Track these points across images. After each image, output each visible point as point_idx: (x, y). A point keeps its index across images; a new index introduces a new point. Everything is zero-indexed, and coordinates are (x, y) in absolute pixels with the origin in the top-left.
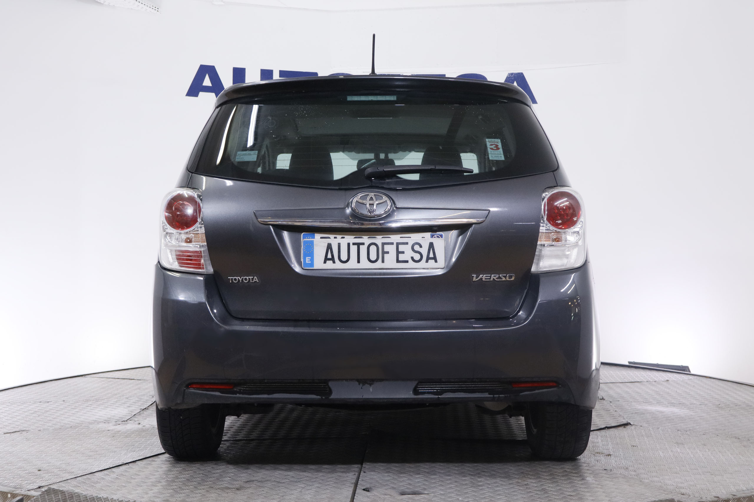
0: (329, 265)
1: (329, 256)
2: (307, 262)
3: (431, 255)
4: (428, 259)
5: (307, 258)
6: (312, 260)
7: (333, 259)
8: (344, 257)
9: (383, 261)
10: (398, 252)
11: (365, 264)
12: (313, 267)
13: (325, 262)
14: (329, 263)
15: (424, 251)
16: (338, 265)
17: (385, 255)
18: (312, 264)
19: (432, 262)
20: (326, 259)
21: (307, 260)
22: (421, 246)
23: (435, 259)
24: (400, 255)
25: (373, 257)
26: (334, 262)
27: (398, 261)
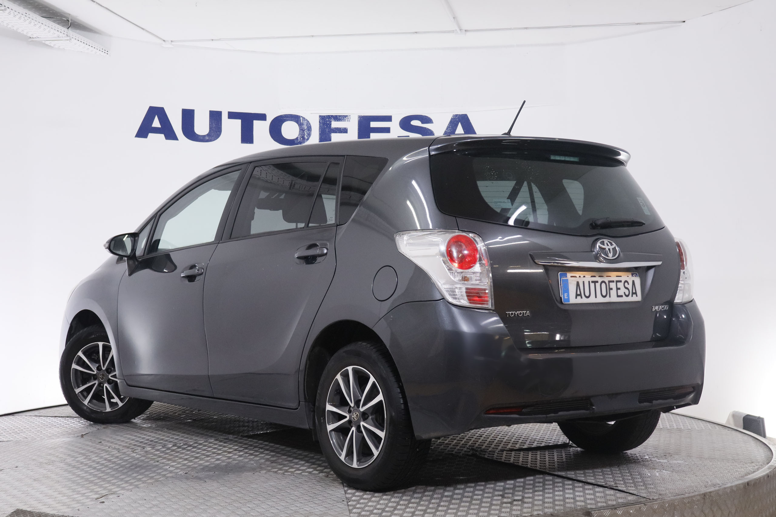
0: (579, 300)
1: (579, 293)
2: (565, 298)
3: (634, 291)
4: (633, 293)
5: (565, 294)
6: (568, 296)
7: (580, 295)
8: (587, 294)
9: (610, 297)
10: (618, 289)
11: (600, 299)
12: (569, 302)
13: (576, 298)
14: (579, 297)
15: (630, 287)
16: (584, 300)
17: (611, 291)
18: (568, 300)
19: (634, 295)
20: (577, 295)
21: (565, 296)
22: (628, 284)
23: (636, 293)
24: (619, 291)
25: (604, 294)
26: (582, 298)
27: (618, 296)
